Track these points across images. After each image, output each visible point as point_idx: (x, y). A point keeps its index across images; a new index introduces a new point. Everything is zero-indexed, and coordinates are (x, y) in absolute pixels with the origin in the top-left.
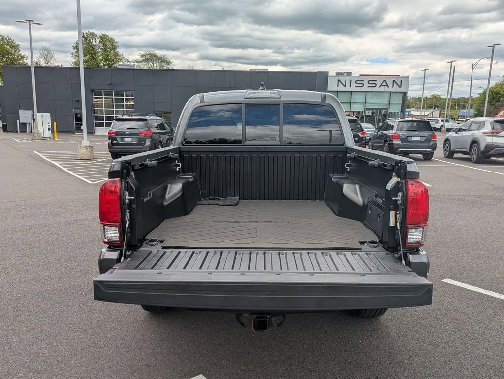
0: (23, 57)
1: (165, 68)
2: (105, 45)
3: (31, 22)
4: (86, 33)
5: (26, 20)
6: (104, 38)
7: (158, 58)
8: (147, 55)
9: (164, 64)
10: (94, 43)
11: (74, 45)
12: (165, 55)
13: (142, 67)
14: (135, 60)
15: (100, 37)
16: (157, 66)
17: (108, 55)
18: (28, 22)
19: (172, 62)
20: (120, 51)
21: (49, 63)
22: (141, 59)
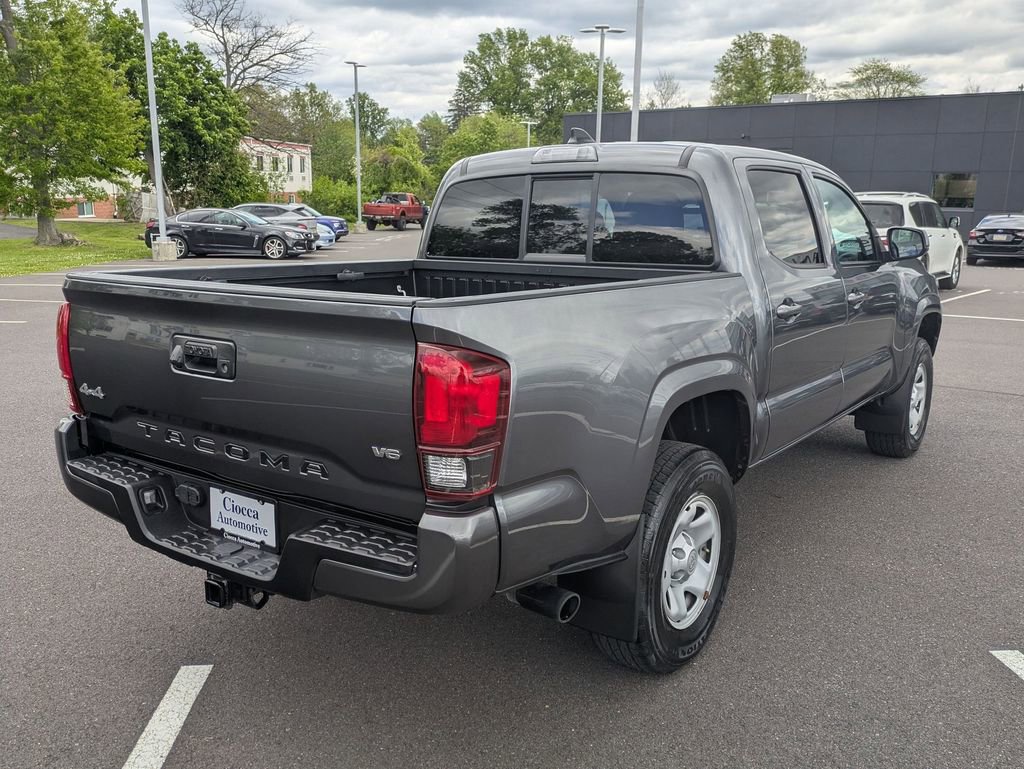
0: (624, 97)
1: (905, 94)
2: (779, 58)
3: (605, 30)
4: (745, 37)
5: (597, 28)
6: (779, 43)
7: (891, 73)
8: (867, 70)
9: (903, 86)
10: (758, 55)
11: (717, 63)
12: (909, 66)
13: (853, 96)
14: (837, 84)
15: (772, 42)
16: (886, 91)
17: (781, 78)
18: (600, 30)
19: (924, 80)
20: (807, 66)
21: (669, 102)
22: (852, 79)
